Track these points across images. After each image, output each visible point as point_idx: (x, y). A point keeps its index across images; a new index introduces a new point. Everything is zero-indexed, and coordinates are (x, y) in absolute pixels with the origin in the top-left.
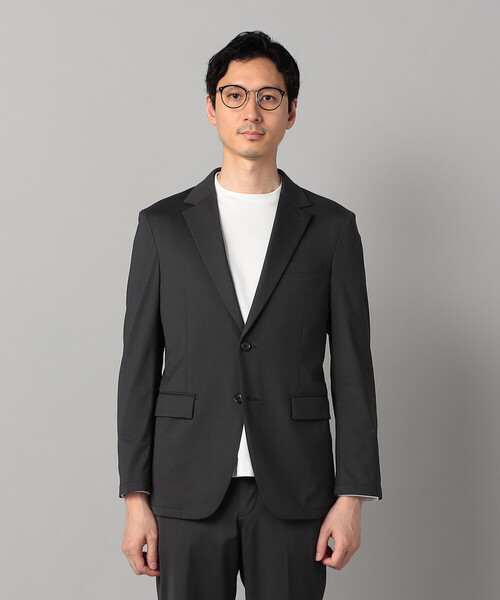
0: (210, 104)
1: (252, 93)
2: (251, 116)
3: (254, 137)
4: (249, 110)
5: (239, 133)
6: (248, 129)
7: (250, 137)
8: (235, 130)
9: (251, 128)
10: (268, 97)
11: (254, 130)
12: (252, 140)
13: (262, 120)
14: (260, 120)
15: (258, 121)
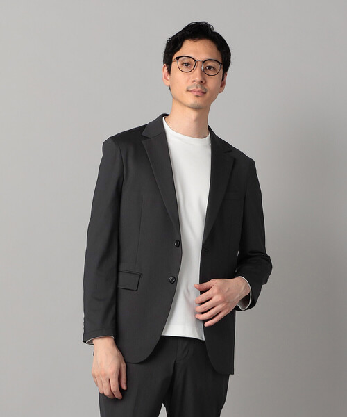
0: (166, 71)
1: (199, 63)
2: (198, 79)
3: (199, 94)
4: (196, 75)
5: (188, 91)
6: (194, 88)
7: (195, 94)
8: (185, 89)
9: (197, 87)
10: (210, 67)
11: (199, 89)
12: (197, 96)
13: (206, 82)
14: (204, 82)
15: (203, 83)
